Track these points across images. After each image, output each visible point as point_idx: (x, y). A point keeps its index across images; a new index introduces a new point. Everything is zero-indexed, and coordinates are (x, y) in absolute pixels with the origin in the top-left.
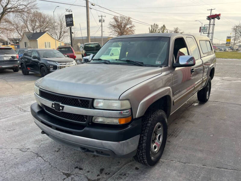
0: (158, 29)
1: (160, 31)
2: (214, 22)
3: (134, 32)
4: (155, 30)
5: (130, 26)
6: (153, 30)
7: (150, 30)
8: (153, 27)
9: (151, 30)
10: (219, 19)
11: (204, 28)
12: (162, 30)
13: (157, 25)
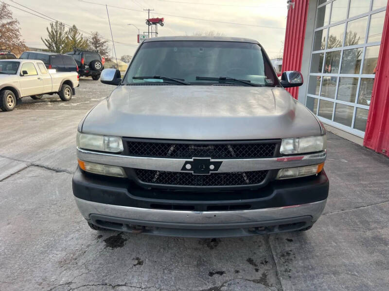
0: (65, 32)
1: (69, 36)
2: (156, 28)
3: (18, 33)
4: (60, 33)
5: (9, 21)
6: (56, 32)
7: (50, 31)
8: (55, 27)
9: (52, 31)
10: (162, 25)
11: (144, 37)
12: (72, 33)
13: (61, 24)
